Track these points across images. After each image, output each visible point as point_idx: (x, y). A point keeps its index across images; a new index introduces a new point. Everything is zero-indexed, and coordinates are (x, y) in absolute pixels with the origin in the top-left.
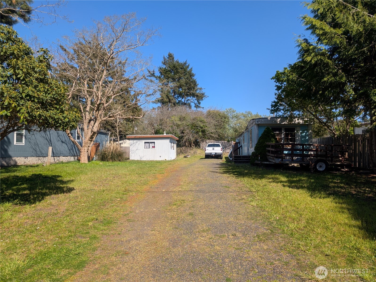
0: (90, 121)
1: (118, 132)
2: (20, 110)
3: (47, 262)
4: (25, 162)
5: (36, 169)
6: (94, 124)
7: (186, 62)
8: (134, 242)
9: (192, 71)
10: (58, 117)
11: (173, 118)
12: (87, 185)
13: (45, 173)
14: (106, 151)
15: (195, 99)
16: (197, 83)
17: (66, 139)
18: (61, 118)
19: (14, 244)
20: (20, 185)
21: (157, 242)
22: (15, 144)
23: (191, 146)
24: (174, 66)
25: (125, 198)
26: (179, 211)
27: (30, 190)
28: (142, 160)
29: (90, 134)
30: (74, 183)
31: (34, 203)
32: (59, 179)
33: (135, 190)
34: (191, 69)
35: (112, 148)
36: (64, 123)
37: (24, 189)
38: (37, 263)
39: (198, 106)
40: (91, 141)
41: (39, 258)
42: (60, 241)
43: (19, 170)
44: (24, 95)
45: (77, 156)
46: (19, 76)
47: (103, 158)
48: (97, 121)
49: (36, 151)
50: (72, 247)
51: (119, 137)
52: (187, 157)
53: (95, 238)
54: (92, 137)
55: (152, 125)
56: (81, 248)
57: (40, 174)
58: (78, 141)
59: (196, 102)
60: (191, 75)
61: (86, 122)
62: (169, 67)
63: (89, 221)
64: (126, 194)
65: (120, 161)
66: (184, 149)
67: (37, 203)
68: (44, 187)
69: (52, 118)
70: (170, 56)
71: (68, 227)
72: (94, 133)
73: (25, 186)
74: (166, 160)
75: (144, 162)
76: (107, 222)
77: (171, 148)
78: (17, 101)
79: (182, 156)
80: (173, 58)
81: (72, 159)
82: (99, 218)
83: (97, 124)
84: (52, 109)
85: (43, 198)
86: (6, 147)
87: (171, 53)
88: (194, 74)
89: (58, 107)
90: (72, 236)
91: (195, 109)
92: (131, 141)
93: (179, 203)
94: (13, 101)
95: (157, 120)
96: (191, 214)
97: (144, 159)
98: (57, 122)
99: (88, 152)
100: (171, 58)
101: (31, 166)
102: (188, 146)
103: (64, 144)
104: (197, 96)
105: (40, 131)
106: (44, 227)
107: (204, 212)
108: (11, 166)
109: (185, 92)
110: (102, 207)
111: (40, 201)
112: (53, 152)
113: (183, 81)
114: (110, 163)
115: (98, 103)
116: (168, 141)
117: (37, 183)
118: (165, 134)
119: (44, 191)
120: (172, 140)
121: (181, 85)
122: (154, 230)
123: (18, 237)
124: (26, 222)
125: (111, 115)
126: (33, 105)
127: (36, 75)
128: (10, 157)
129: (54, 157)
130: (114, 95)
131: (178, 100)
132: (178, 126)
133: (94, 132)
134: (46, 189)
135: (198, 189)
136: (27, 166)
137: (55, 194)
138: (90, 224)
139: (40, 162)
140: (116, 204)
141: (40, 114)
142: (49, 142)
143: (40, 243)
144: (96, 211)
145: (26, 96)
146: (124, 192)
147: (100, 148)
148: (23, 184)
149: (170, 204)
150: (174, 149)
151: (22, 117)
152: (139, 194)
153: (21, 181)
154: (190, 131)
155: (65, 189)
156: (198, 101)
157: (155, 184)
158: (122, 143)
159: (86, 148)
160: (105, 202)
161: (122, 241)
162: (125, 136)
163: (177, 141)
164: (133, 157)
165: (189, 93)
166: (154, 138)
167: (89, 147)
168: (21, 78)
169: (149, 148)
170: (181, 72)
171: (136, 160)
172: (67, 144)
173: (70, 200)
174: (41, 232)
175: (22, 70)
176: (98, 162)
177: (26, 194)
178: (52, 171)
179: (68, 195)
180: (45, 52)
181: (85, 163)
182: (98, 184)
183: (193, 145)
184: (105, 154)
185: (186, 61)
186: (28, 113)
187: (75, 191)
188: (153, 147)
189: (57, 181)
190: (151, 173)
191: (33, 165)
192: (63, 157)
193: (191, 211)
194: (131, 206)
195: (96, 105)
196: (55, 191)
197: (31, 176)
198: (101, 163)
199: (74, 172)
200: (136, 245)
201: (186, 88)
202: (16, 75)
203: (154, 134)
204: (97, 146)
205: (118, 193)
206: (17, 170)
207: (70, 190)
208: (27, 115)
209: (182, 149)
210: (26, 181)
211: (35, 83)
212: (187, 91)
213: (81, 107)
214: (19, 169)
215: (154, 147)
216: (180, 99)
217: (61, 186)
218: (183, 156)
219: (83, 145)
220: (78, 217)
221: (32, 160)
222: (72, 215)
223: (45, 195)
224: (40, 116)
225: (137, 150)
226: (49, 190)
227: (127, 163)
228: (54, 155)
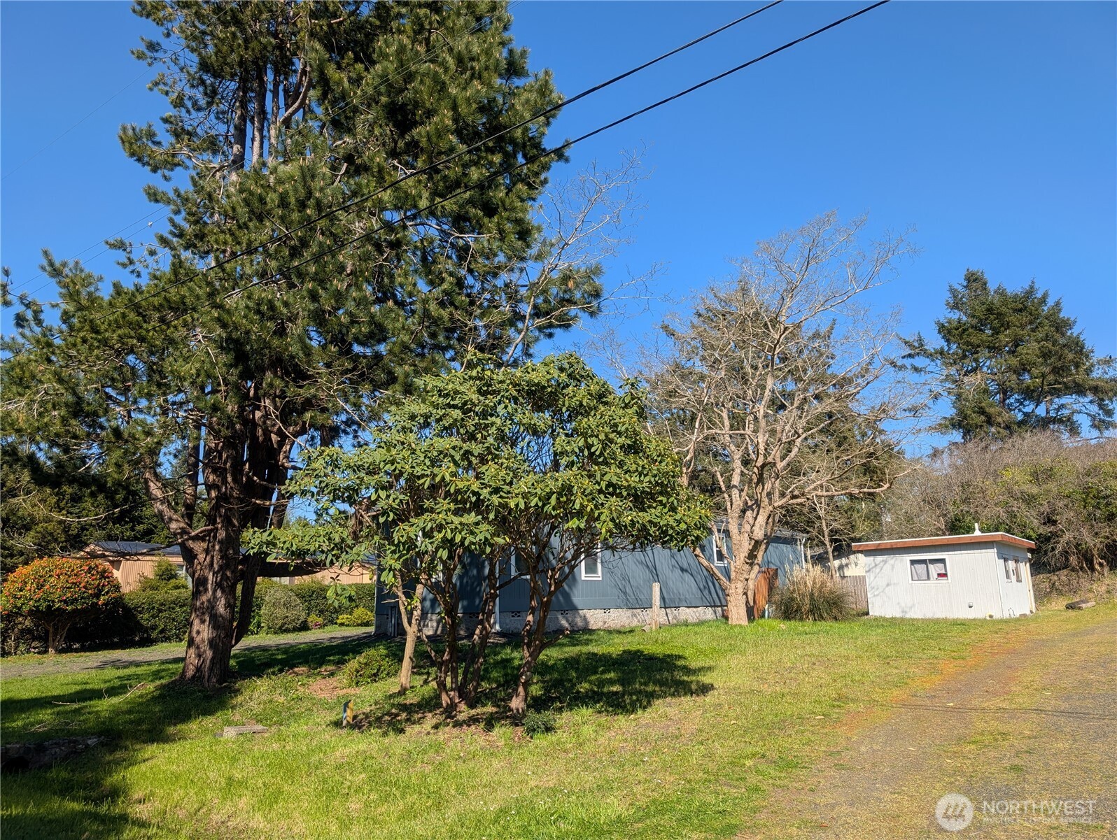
0: (744, 511)
1: (826, 533)
2: (599, 516)
3: (666, 817)
4: (605, 623)
5: (629, 638)
6: (756, 519)
7: (1032, 287)
8: (845, 809)
9: (1060, 310)
10: (665, 522)
11: (1007, 476)
12: (741, 680)
13: (649, 648)
14: (794, 591)
15: (1087, 400)
16: (1088, 346)
17: (691, 561)
18: (672, 522)
19: (607, 782)
20: (603, 672)
21: (898, 816)
22: (583, 578)
23: (1093, 569)
24: (990, 310)
25: (837, 716)
26: (982, 758)
27: (623, 685)
28: (908, 616)
29: (746, 546)
30: (714, 674)
31: (633, 711)
32: (681, 663)
33: (866, 698)
34: (1058, 304)
35: (810, 583)
36: (678, 533)
37: (611, 682)
38: (648, 816)
39: (1103, 421)
40: (751, 565)
41: (653, 808)
42: (688, 786)
43: (596, 641)
44: (603, 485)
45: (721, 606)
46: (593, 450)
47: (789, 611)
48: (761, 510)
49: (625, 593)
50: (711, 799)
51: (830, 550)
52: (1080, 608)
53: (757, 790)
54: (752, 556)
55: (934, 503)
56: (730, 803)
57: (638, 651)
58: (720, 564)
59: (1094, 409)
60: (1060, 326)
61: (734, 514)
62: (973, 316)
63: (747, 757)
64: (839, 706)
65: (836, 619)
66: (1064, 578)
67: (640, 712)
68: (650, 679)
69: (655, 525)
70: (973, 279)
71: (702, 765)
72: (757, 544)
73: (612, 675)
74: (991, 616)
75: (912, 622)
76: (787, 764)
77: (1008, 577)
78: (593, 499)
79: (1059, 604)
80: (985, 284)
81: (708, 614)
82: (768, 753)
83: (762, 519)
84: (654, 505)
85: (649, 704)
86: (566, 587)
87: (973, 269)
88: (1072, 319)
89: (664, 500)
90: (710, 781)
91: (1095, 433)
92: (869, 560)
93: (987, 739)
94: (589, 501)
95: (949, 487)
96: (1015, 768)
97: (912, 614)
98: (665, 533)
99: (745, 594)
100: (979, 285)
101: (619, 632)
102: (1082, 568)
103: (687, 576)
104: (1095, 390)
105: (633, 549)
106: (657, 759)
107: (1059, 768)
108: (578, 631)
109: (1043, 383)
110: (777, 731)
111: (645, 708)
112: (663, 598)
113: (1030, 349)
114: (809, 625)
115: (759, 464)
116: (992, 553)
117: (636, 671)
118: (977, 533)
119: (650, 688)
120: (1006, 551)
121: (1024, 365)
122: (898, 793)
123: (613, 770)
124: (623, 747)
125: (796, 493)
126: (620, 504)
127: (621, 440)
128: (575, 609)
129: (665, 608)
130: (799, 436)
131: (1020, 410)
132: (1029, 500)
133: (757, 542)
134: (655, 684)
135: (1065, 706)
136: (610, 632)
137: (673, 695)
138: (749, 763)
139: (635, 623)
140: (811, 729)
141: (632, 520)
142: (651, 572)
143: (652, 785)
144: (763, 739)
145: (608, 486)
146: (835, 700)
147: (778, 583)
148: (609, 672)
149: (960, 740)
150: (1019, 580)
151: (604, 531)
152: (874, 710)
153: (604, 666)
154: (1078, 514)
155: (694, 687)
156: (1101, 406)
157: (927, 686)
158: (847, 565)
159: (740, 585)
160: (784, 721)
161: (816, 804)
162: (849, 546)
163: (1031, 550)
164: (880, 607)
165: (1060, 383)
166: (941, 546)
167: (747, 580)
168: (597, 453)
169: (929, 578)
170: (1017, 324)
171: (887, 616)
172: (694, 573)
173: (705, 712)
174: (653, 768)
175: (597, 436)
176: (775, 623)
177: (617, 693)
178: (663, 644)
179: (700, 700)
180: (632, 385)
181: (740, 626)
182: (771, 679)
183: (1101, 565)
184: (792, 599)
185: (1033, 282)
186: (612, 520)
187: (716, 692)
188: (940, 575)
189: (676, 667)
190: (924, 656)
191: (622, 629)
192: (688, 610)
193: (1017, 762)
194: (849, 735)
195: (756, 470)
196: (672, 690)
197: (621, 655)
198: (783, 625)
199: (714, 649)
200: (847, 815)
201: (1047, 370)
202: (589, 447)
203: (944, 534)
204: (772, 577)
205: (819, 702)
206: (591, 640)
207: (705, 689)
208: (611, 525)
209: (1056, 578)
210: (614, 665)
211: (620, 455)
212: (1051, 378)
213: (719, 476)
214: (595, 637)
215: (945, 575)
216: (1028, 409)
217: (685, 678)
218: (1065, 603)
219: (733, 575)
220: (723, 746)
221: (619, 618)
222: (710, 742)
223: (651, 696)
224: (633, 523)
225: (888, 585)
226: (661, 686)
227: (857, 627)
228: (665, 605)
